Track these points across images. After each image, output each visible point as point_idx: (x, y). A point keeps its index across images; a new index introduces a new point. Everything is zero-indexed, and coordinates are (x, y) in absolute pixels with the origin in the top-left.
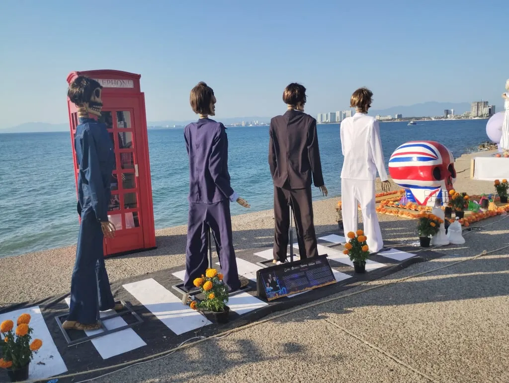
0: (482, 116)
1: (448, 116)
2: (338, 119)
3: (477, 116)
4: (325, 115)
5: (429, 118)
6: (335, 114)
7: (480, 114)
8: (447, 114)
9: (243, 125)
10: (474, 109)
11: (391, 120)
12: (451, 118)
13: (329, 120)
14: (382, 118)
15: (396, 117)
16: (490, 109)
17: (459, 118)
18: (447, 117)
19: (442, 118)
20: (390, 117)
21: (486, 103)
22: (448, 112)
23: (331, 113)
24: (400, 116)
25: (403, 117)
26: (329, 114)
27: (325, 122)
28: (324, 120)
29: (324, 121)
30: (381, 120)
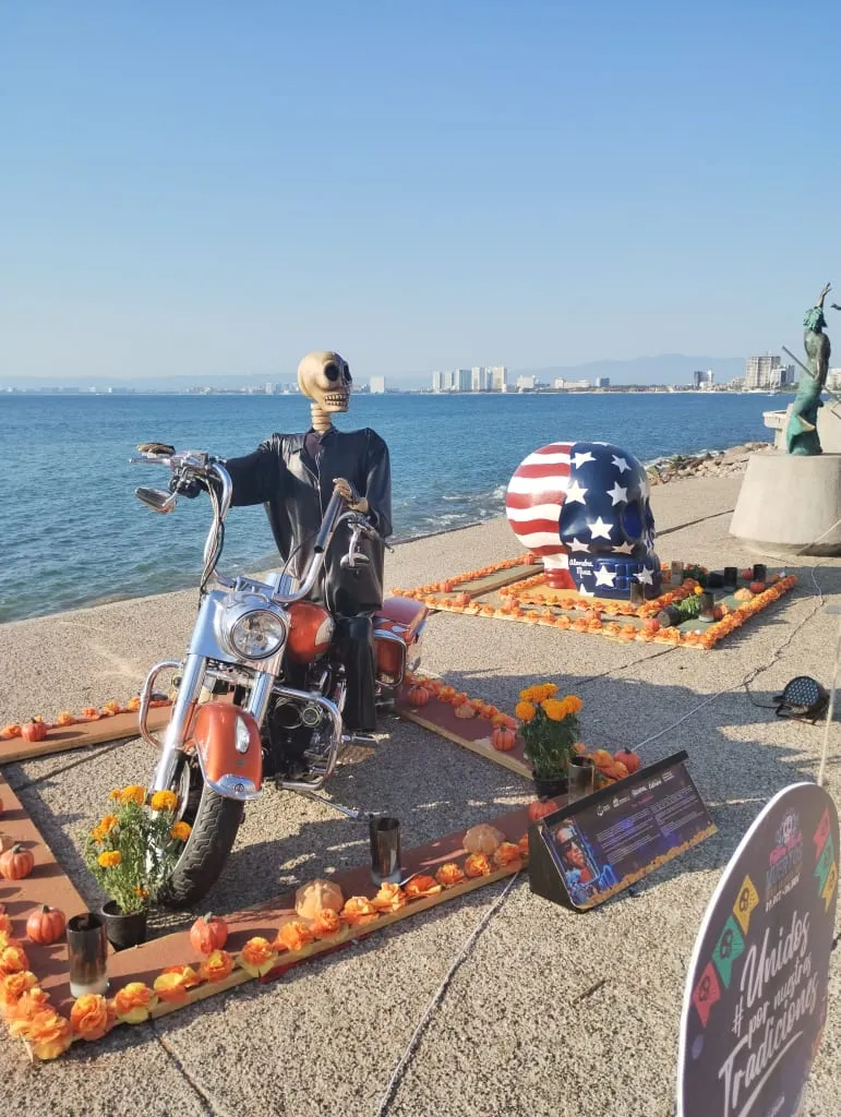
0: (767, 386)
1: (702, 384)
2: (475, 385)
3: (758, 387)
4: (448, 376)
5: (664, 387)
6: (470, 372)
7: (763, 383)
8: (699, 381)
9: (269, 391)
10: (753, 371)
11: (587, 389)
12: (706, 388)
13: (456, 387)
14: (568, 385)
15: (598, 384)
16: (783, 374)
17: (723, 390)
18: (698, 388)
19: (689, 388)
20: (584, 384)
21: (776, 360)
22: (700, 377)
23: (461, 371)
24: (605, 383)
25: (611, 383)
26: (458, 373)
27: (449, 390)
28: (448, 386)
29: (446, 387)
30: (567, 390)
